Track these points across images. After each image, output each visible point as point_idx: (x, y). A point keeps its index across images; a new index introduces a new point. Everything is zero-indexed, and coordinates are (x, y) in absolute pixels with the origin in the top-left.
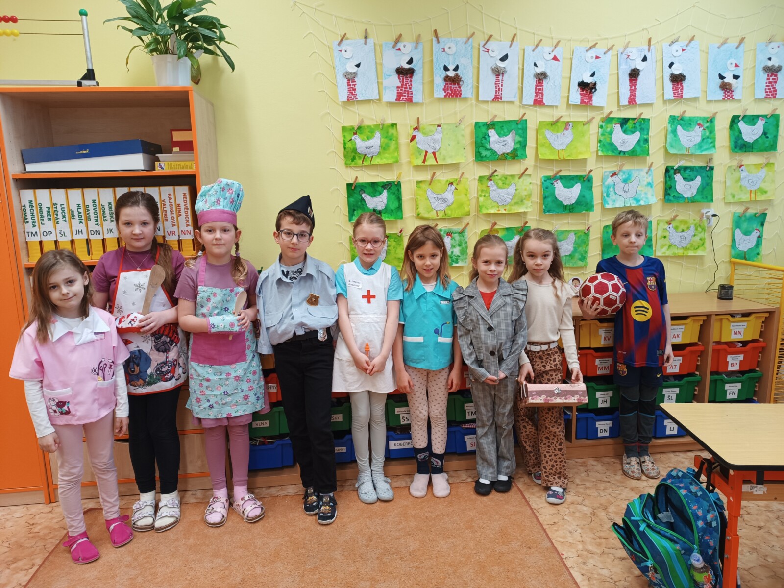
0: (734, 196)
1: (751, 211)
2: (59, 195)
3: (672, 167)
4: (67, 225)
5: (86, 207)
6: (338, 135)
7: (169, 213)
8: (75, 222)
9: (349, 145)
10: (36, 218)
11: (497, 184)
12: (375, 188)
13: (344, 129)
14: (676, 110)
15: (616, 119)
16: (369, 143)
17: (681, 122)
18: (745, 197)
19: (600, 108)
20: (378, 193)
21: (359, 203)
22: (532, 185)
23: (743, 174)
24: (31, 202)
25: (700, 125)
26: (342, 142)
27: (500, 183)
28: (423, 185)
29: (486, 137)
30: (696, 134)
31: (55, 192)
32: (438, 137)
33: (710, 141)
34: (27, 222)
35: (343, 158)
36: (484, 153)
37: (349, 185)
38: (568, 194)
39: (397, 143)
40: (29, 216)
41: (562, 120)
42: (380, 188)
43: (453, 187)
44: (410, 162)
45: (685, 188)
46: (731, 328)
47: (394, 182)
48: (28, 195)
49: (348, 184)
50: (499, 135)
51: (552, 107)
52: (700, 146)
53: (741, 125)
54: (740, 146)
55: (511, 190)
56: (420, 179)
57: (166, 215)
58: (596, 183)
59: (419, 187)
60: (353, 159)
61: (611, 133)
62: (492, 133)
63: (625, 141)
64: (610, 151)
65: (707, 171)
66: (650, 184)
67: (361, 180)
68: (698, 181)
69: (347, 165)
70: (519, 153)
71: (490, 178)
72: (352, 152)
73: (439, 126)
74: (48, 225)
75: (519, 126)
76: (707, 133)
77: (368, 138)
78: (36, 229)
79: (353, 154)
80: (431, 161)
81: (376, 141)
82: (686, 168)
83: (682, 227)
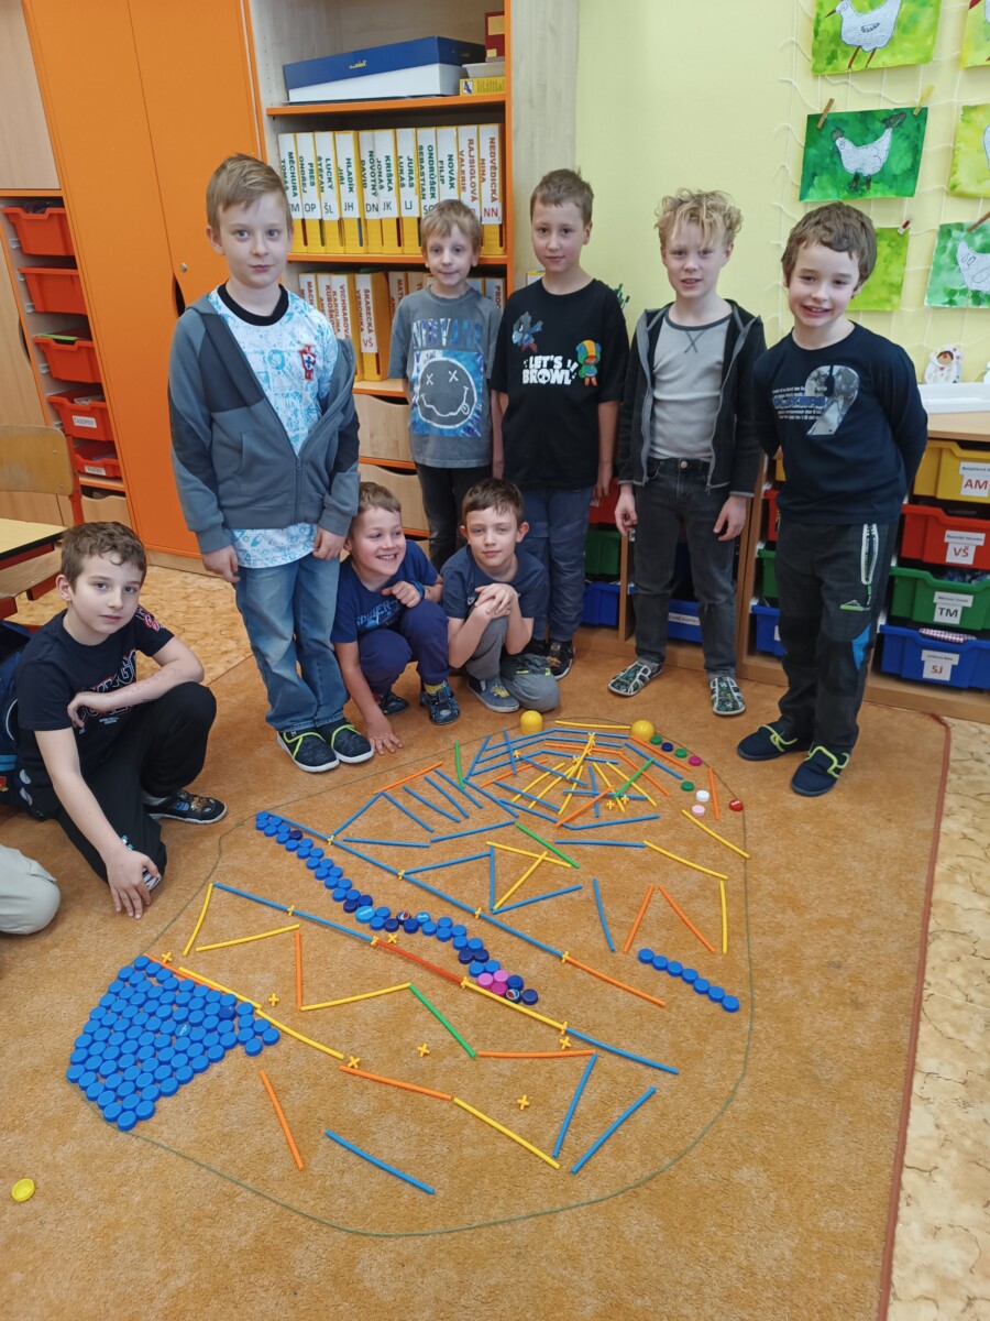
2: (325, 141)
4: (334, 193)
5: (361, 163)
7: (468, 176)
8: (345, 188)
9: (827, 25)
10: (297, 181)
12: (865, 125)
16: (870, 18)
24: (291, 154)
26: (814, 17)
28: (978, 117)
31: (321, 136)
35: (810, 57)
37: (813, 119)
42: (878, 125)
44: (958, 60)
48: (287, 140)
49: (810, 117)
57: (464, 179)
59: (969, 122)
60: (832, 58)
67: (839, 108)
69: (817, 73)
72: (831, 42)
74: (312, 194)
78: (299, 200)
79: (833, 46)
81: (889, 10)
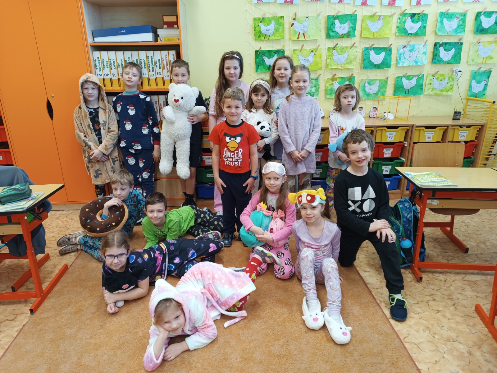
0: (473, 61)
1: (483, 70)
2: (112, 54)
3: (438, 43)
4: (116, 70)
6: (251, 22)
7: (165, 65)
9: (257, 28)
10: (101, 67)
11: (338, 52)
12: (270, 53)
13: (255, 19)
14: (443, 9)
15: (408, 14)
16: (268, 27)
17: (447, 16)
19: (399, 7)
20: (272, 56)
21: (262, 62)
22: (357, 53)
23: (480, 47)
24: (98, 58)
25: (457, 18)
26: (254, 27)
27: (340, 51)
28: (297, 52)
29: (333, 24)
30: (455, 23)
31: (110, 52)
32: (305, 24)
33: (462, 27)
34: (97, 69)
35: (254, 36)
36: (332, 34)
37: (256, 52)
38: (377, 58)
39: (283, 28)
40: (98, 65)
41: (377, 14)
42: (273, 54)
43: (313, 53)
44: (290, 39)
45: (444, 55)
46: (460, 133)
47: (281, 50)
48: (97, 54)
49: (256, 51)
50: (341, 23)
51: (372, 6)
52: (456, 31)
53: (482, 18)
54: (480, 30)
55: (345, 55)
56: (295, 49)
57: (164, 66)
58: (394, 52)
59: (295, 53)
60: (259, 37)
61: (405, 22)
62: (337, 22)
63: (412, 27)
64: (403, 32)
65: (459, 45)
66: (425, 53)
67: (263, 49)
68: (453, 51)
69: (256, 40)
70: (351, 34)
71: (334, 49)
72: (259, 33)
73: (307, 18)
74: (107, 71)
75: (352, 18)
76: (461, 23)
77: (268, 25)
78: (101, 73)
79: (259, 34)
80: (302, 38)
81: (272, 26)
82: (446, 43)
83: (441, 78)
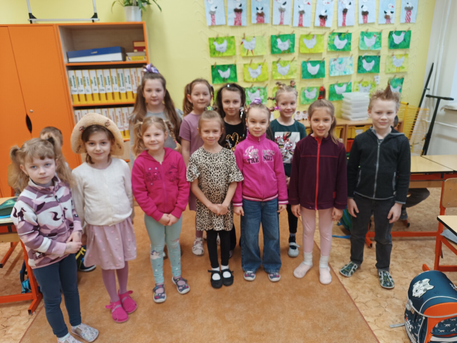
0: (389, 70)
1: (397, 77)
2: (85, 72)
3: (361, 56)
5: (98, 78)
6: (207, 42)
7: (134, 81)
8: (93, 85)
10: (76, 84)
11: (281, 65)
12: (224, 68)
13: (210, 39)
14: (364, 29)
15: (336, 33)
17: (366, 34)
18: (394, 70)
19: (329, 28)
21: (217, 75)
22: (297, 65)
23: (394, 59)
24: (73, 76)
25: (375, 36)
26: (209, 45)
29: (276, 42)
30: (373, 40)
31: (83, 71)
32: (253, 42)
33: (379, 43)
34: (72, 86)
35: (209, 53)
36: (275, 50)
38: (314, 70)
39: (235, 46)
40: (73, 83)
41: (311, 34)
43: (260, 67)
44: (240, 55)
45: (367, 66)
47: (233, 65)
48: (72, 73)
49: (212, 66)
50: (282, 41)
51: (306, 27)
53: (394, 36)
54: (393, 46)
55: (287, 67)
58: (327, 64)
60: (214, 53)
61: (334, 40)
62: (279, 41)
63: (340, 44)
64: (333, 48)
65: (377, 58)
66: (351, 65)
67: (218, 64)
68: (373, 63)
69: (211, 56)
70: (291, 50)
72: (214, 50)
73: (254, 37)
74: (81, 87)
75: (291, 37)
76: (378, 40)
78: (76, 89)
81: (225, 44)
82: (367, 57)
